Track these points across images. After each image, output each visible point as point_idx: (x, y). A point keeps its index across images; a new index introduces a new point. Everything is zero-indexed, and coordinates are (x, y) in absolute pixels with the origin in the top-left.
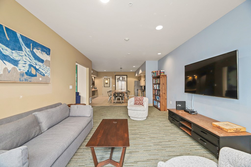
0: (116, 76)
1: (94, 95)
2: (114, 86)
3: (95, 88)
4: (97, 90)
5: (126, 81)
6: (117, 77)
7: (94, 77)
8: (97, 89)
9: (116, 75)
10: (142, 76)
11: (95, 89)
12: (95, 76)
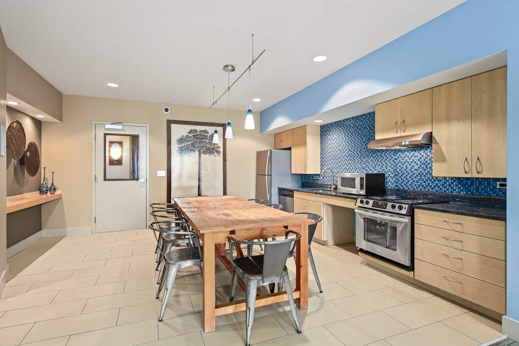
0: (173, 126)
1: (40, 229)
2: (163, 173)
3: (41, 189)
4: (59, 199)
5: (221, 150)
6: (179, 131)
7: (38, 124)
8: (58, 192)
9: (170, 122)
10: (309, 129)
11: (41, 192)
12: (40, 116)
